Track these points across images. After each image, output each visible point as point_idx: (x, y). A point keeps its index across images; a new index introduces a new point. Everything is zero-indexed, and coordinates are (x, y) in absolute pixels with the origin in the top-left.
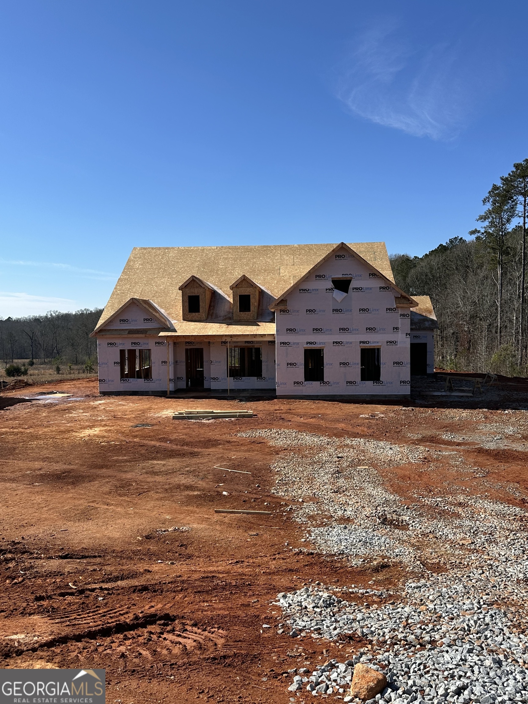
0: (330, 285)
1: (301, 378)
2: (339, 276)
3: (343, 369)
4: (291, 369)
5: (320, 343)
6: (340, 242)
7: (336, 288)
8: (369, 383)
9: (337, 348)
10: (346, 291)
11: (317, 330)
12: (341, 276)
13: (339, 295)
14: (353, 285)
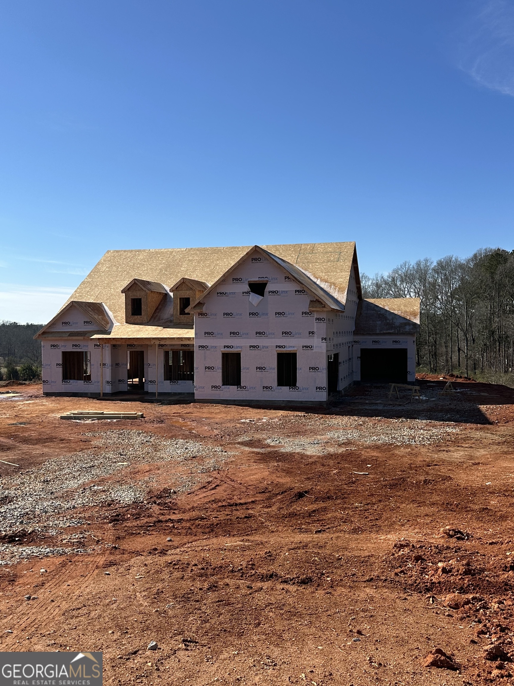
0: (247, 288)
1: (219, 381)
2: (255, 279)
3: (259, 374)
4: (209, 373)
5: (237, 347)
6: (254, 245)
7: (252, 291)
8: (286, 389)
9: (255, 352)
10: (262, 295)
11: (234, 334)
12: (257, 279)
13: (255, 299)
14: (269, 288)
